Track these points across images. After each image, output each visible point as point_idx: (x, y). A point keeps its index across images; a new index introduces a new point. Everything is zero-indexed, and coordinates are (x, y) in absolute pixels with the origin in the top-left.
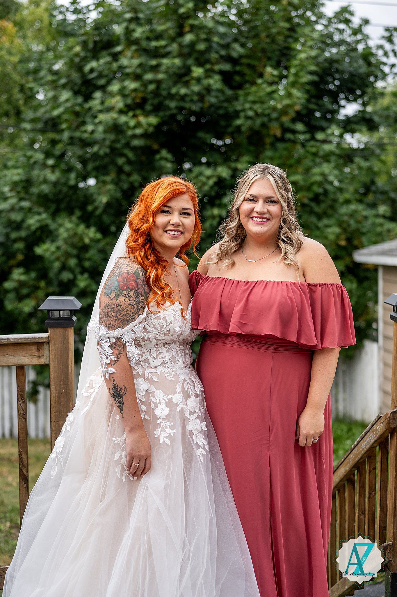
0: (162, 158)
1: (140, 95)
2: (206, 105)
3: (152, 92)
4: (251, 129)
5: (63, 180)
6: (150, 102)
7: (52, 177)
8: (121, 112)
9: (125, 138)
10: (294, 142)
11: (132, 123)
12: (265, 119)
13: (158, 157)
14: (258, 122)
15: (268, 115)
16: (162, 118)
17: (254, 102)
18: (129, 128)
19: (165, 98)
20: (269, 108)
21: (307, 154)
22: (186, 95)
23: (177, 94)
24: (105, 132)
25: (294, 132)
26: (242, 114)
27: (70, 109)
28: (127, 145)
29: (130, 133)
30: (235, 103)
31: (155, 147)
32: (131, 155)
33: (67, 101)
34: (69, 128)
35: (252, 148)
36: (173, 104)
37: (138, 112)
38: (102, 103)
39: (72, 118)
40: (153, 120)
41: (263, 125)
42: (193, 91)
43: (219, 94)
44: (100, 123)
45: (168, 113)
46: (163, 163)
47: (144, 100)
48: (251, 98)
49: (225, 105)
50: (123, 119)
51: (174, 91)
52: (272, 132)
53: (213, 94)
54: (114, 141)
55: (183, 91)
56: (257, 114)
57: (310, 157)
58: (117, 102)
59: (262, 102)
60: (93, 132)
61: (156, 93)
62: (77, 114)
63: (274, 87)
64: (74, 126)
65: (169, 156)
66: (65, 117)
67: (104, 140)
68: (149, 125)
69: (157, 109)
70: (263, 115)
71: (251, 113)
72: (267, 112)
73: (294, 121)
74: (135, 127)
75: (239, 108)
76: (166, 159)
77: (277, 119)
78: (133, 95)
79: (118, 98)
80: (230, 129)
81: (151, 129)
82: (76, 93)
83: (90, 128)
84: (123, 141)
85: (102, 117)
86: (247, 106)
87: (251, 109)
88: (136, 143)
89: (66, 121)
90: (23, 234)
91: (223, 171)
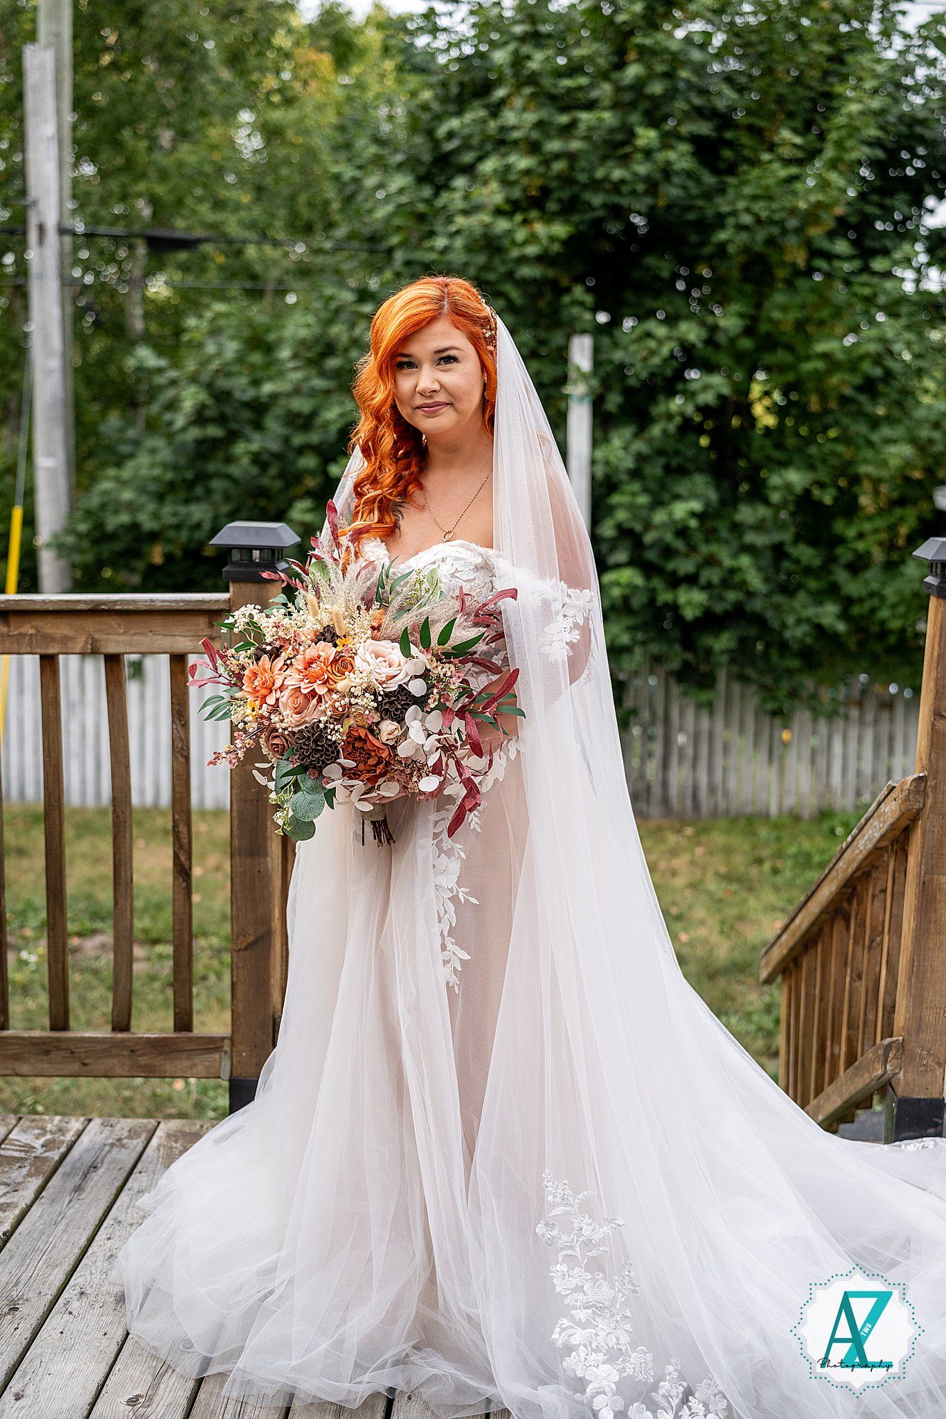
0: (576, 303)
1: (538, 182)
2: (662, 203)
3: (560, 177)
4: (746, 250)
6: (556, 195)
8: (499, 212)
9: (504, 262)
10: (829, 275)
11: (521, 235)
12: (775, 230)
13: (566, 299)
14: (761, 235)
15: (781, 223)
16: (577, 225)
17: (755, 198)
18: (514, 243)
19: (585, 187)
20: (783, 209)
21: (854, 300)
22: (623, 181)
23: (606, 179)
24: (469, 249)
25: (830, 257)
26: (731, 221)
27: (408, 209)
28: (510, 275)
29: (515, 253)
30: (719, 200)
31: (565, 281)
33: (401, 191)
34: (404, 244)
35: (748, 288)
36: (597, 200)
37: (533, 214)
38: (466, 197)
39: (410, 223)
40: (560, 230)
41: (771, 242)
42: (635, 174)
43: (690, 184)
44: (458, 232)
45: (589, 216)
46: (575, 311)
47: (545, 192)
48: (748, 190)
49: (700, 203)
50: (502, 225)
51: (600, 173)
52: (788, 258)
53: (676, 180)
54: (485, 268)
55: (617, 174)
56: (759, 221)
57: (859, 307)
58: (492, 193)
59: (770, 198)
60: (446, 250)
61: (567, 180)
62: (421, 218)
63: (794, 170)
64: (414, 241)
65: (589, 299)
66: (398, 221)
67: (466, 264)
68: (552, 239)
69: (569, 208)
70: (771, 222)
71: (747, 219)
72: (777, 217)
73: (831, 235)
74: (526, 242)
75: (725, 209)
76: (582, 304)
77: (799, 231)
78: (525, 181)
79: (494, 185)
80: (707, 250)
81: (556, 247)
82: (421, 180)
83: (440, 242)
84: (502, 269)
85: (460, 221)
86: (741, 205)
87: (748, 210)
88: (526, 271)
89: (399, 229)
90: (315, 438)
91: (689, 331)
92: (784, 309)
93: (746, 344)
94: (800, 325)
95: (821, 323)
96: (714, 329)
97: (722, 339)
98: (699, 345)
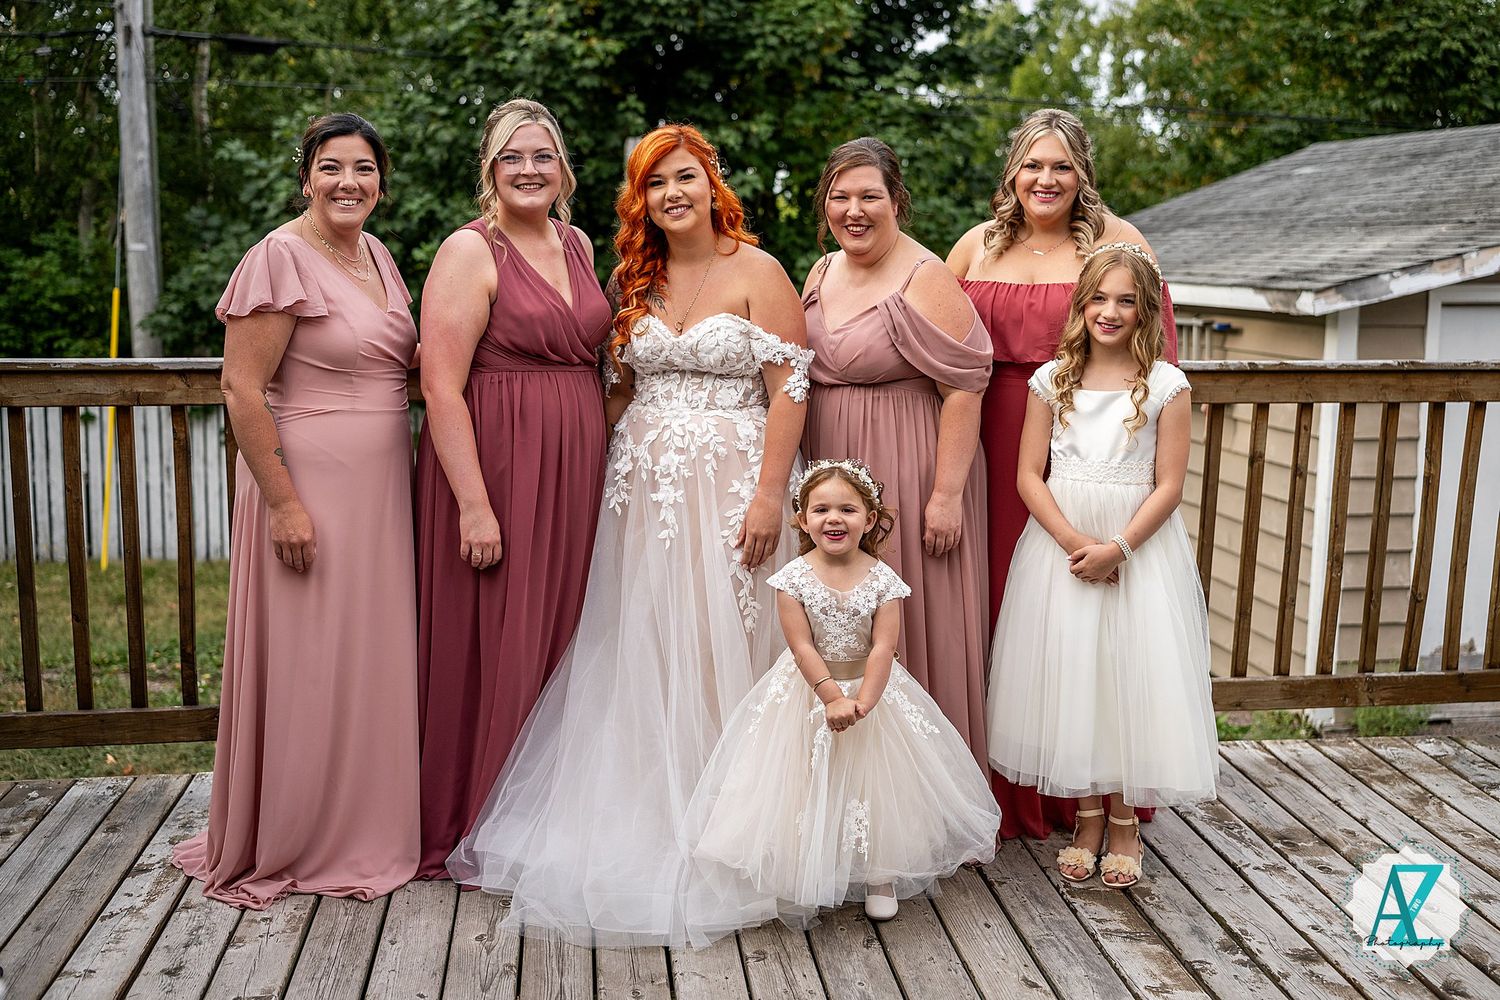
0: (628, 109)
2: (701, 24)
4: (772, 67)
5: (463, 141)
6: (609, 15)
7: (446, 135)
8: (563, 30)
9: (568, 72)
10: (842, 90)
11: (580, 49)
12: (797, 51)
13: (622, 106)
14: (786, 55)
15: (802, 45)
16: (628, 42)
17: (779, 23)
18: (574, 56)
20: (803, 33)
21: (863, 111)
24: (536, 61)
25: (842, 74)
26: (760, 42)
27: (477, 23)
28: (572, 84)
29: (575, 65)
30: (748, 23)
31: (617, 91)
32: (576, 101)
33: (472, 8)
34: (475, 54)
35: (773, 99)
36: (647, 21)
37: (590, 31)
38: (530, 14)
39: (481, 37)
40: (614, 46)
41: (793, 61)
44: (527, 46)
45: (639, 34)
46: (630, 116)
47: (600, 12)
48: (773, 16)
49: (732, 25)
50: (565, 40)
52: (806, 74)
53: (712, 5)
54: (550, 77)
56: (783, 42)
57: (867, 118)
58: (556, 13)
59: (792, 23)
60: (514, 62)
62: (489, 31)
64: (483, 51)
65: (641, 106)
66: (470, 34)
68: (608, 53)
69: (620, 28)
70: (794, 44)
71: (773, 41)
72: (798, 40)
73: (841, 55)
74: (584, 56)
75: (754, 31)
76: (635, 110)
77: (816, 52)
79: (558, 7)
80: (739, 66)
81: (611, 61)
83: (510, 54)
84: (565, 79)
85: (530, 37)
86: (768, 28)
87: (774, 33)
88: (586, 81)
89: (471, 41)
90: (398, 226)
91: (728, 137)
92: (805, 117)
93: (773, 146)
94: (817, 130)
95: (836, 130)
96: (746, 135)
97: (755, 144)
98: (737, 148)
